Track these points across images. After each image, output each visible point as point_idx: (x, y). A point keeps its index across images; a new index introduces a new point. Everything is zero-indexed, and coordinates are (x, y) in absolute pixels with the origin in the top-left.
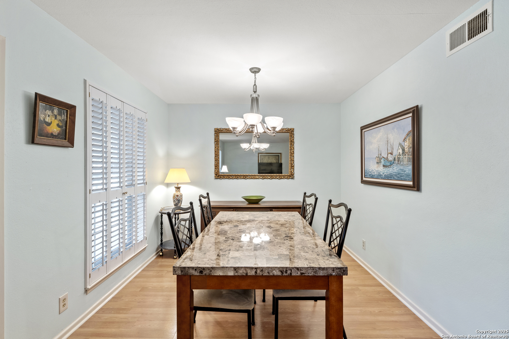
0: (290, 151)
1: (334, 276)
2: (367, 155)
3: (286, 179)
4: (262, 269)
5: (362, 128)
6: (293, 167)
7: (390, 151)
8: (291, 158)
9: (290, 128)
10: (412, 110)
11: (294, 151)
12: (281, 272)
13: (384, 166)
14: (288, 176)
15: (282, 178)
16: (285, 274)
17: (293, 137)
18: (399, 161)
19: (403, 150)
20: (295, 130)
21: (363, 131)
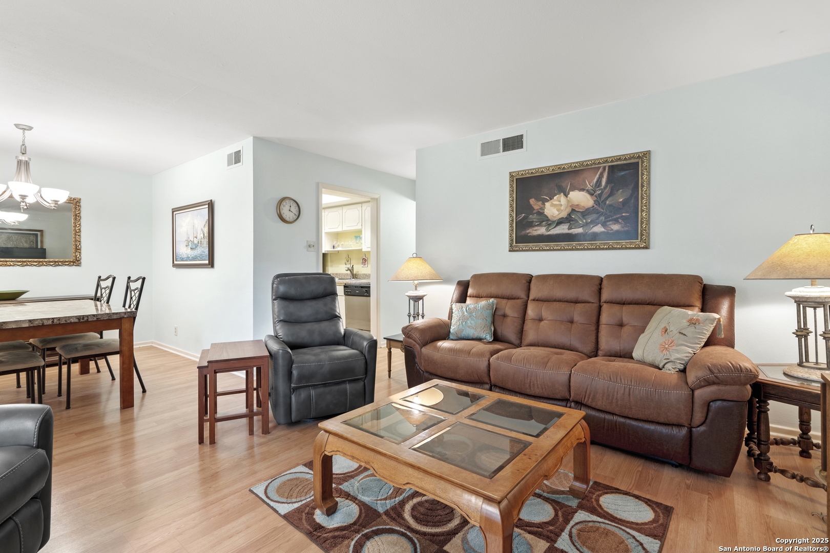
0: (73, 228)
1: (126, 318)
2: (178, 238)
3: (66, 267)
4: (59, 319)
5: (173, 210)
6: (80, 249)
7: (195, 236)
8: (75, 238)
9: (74, 197)
10: (207, 203)
11: (81, 229)
12: (78, 319)
13: (191, 249)
14: (71, 262)
15: (60, 265)
16: (82, 320)
17: (79, 210)
18: (201, 244)
19: (204, 235)
20: (82, 201)
21: (175, 213)
